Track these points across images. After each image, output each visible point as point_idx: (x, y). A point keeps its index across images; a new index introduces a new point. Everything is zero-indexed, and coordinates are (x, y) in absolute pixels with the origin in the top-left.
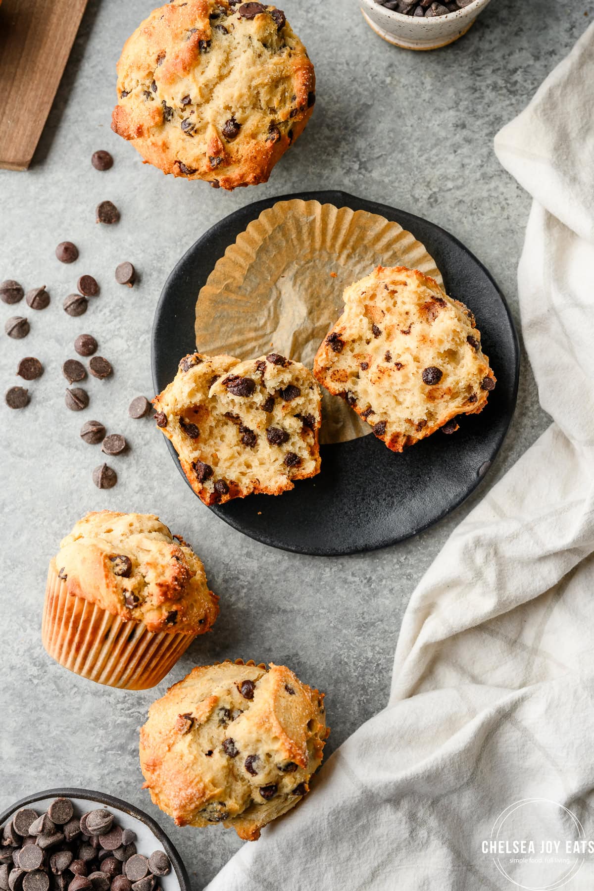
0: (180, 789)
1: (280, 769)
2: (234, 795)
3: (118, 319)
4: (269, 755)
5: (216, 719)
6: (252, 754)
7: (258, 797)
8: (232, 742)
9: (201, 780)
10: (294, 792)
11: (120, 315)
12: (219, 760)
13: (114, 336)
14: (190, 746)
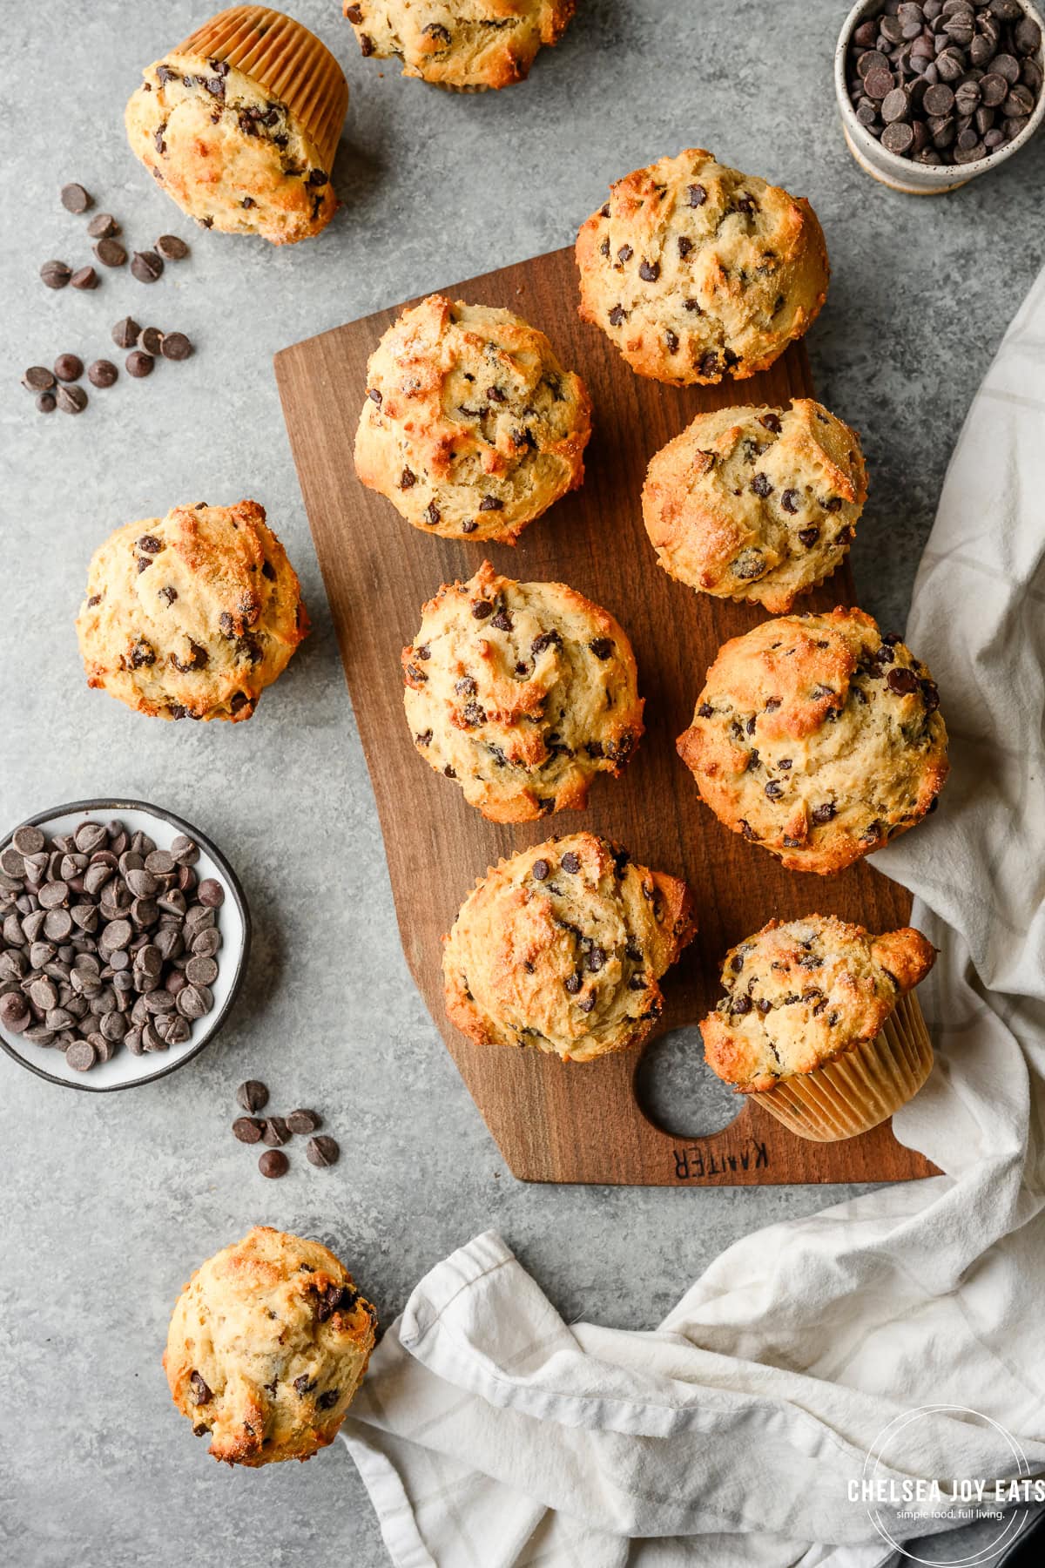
0: (709, 533)
1: (822, 505)
2: (769, 540)
3: (210, 748)
4: (809, 489)
5: (741, 453)
6: (790, 487)
7: (796, 546)
8: (763, 477)
9: (732, 521)
10: (837, 538)
11: (212, 743)
12: (749, 501)
13: (209, 771)
14: (714, 484)
